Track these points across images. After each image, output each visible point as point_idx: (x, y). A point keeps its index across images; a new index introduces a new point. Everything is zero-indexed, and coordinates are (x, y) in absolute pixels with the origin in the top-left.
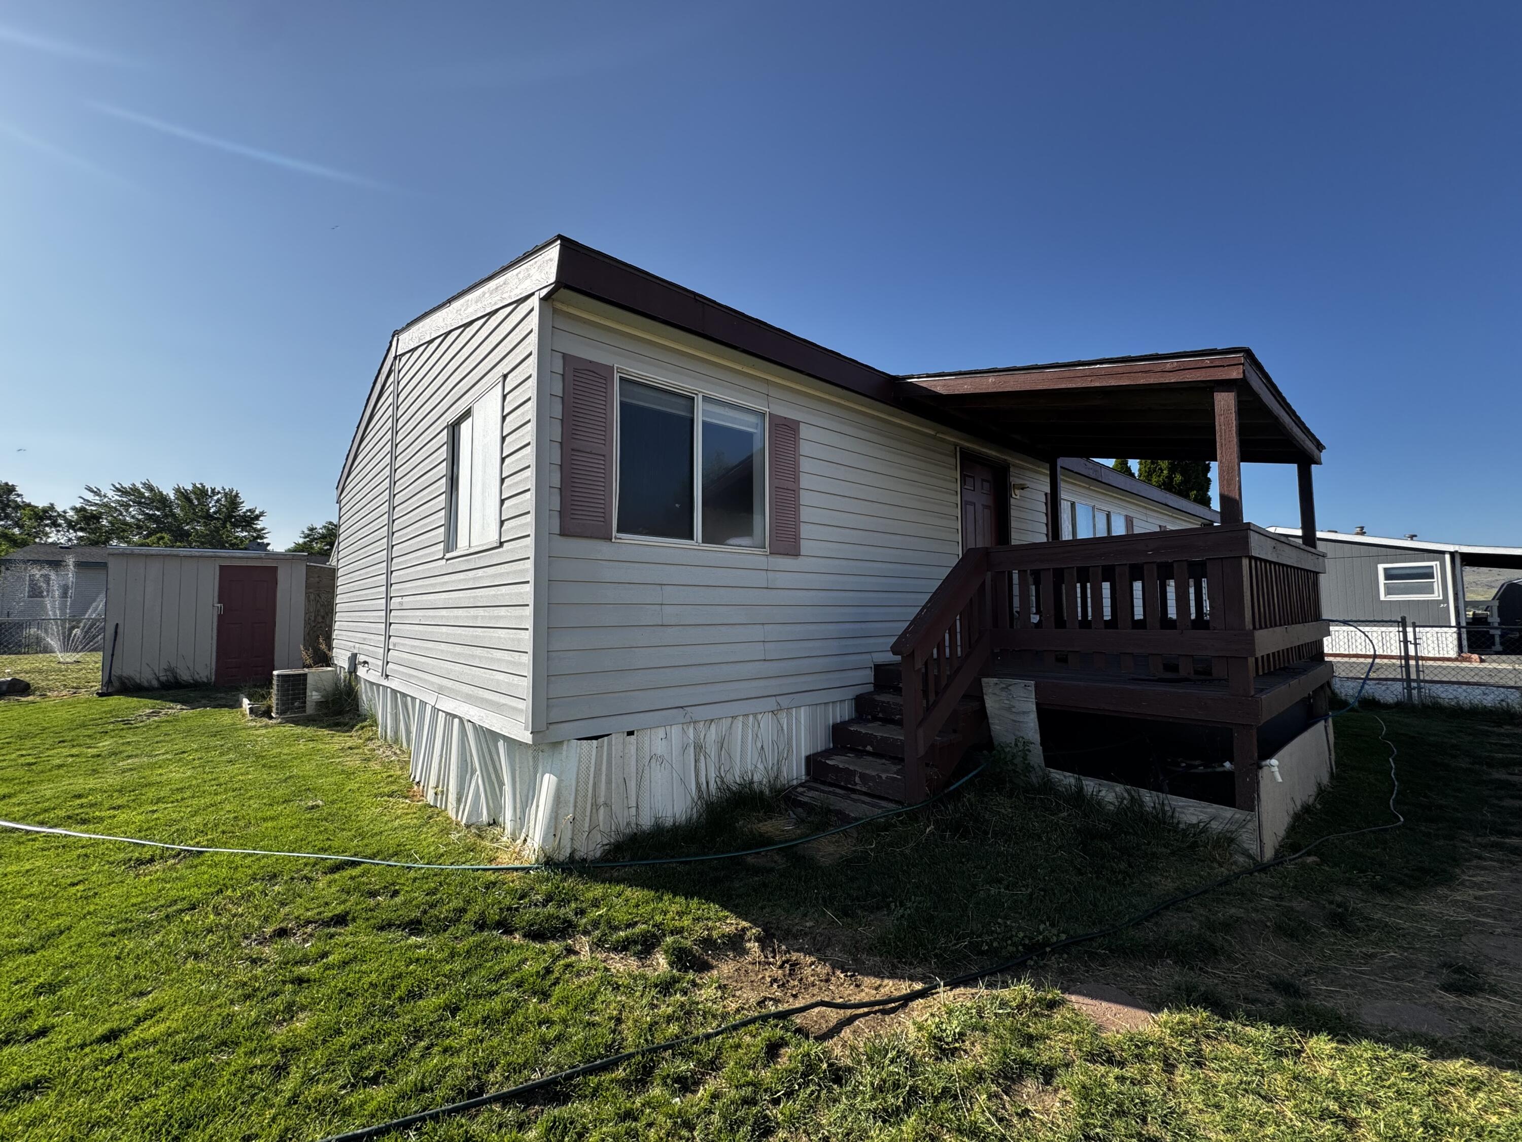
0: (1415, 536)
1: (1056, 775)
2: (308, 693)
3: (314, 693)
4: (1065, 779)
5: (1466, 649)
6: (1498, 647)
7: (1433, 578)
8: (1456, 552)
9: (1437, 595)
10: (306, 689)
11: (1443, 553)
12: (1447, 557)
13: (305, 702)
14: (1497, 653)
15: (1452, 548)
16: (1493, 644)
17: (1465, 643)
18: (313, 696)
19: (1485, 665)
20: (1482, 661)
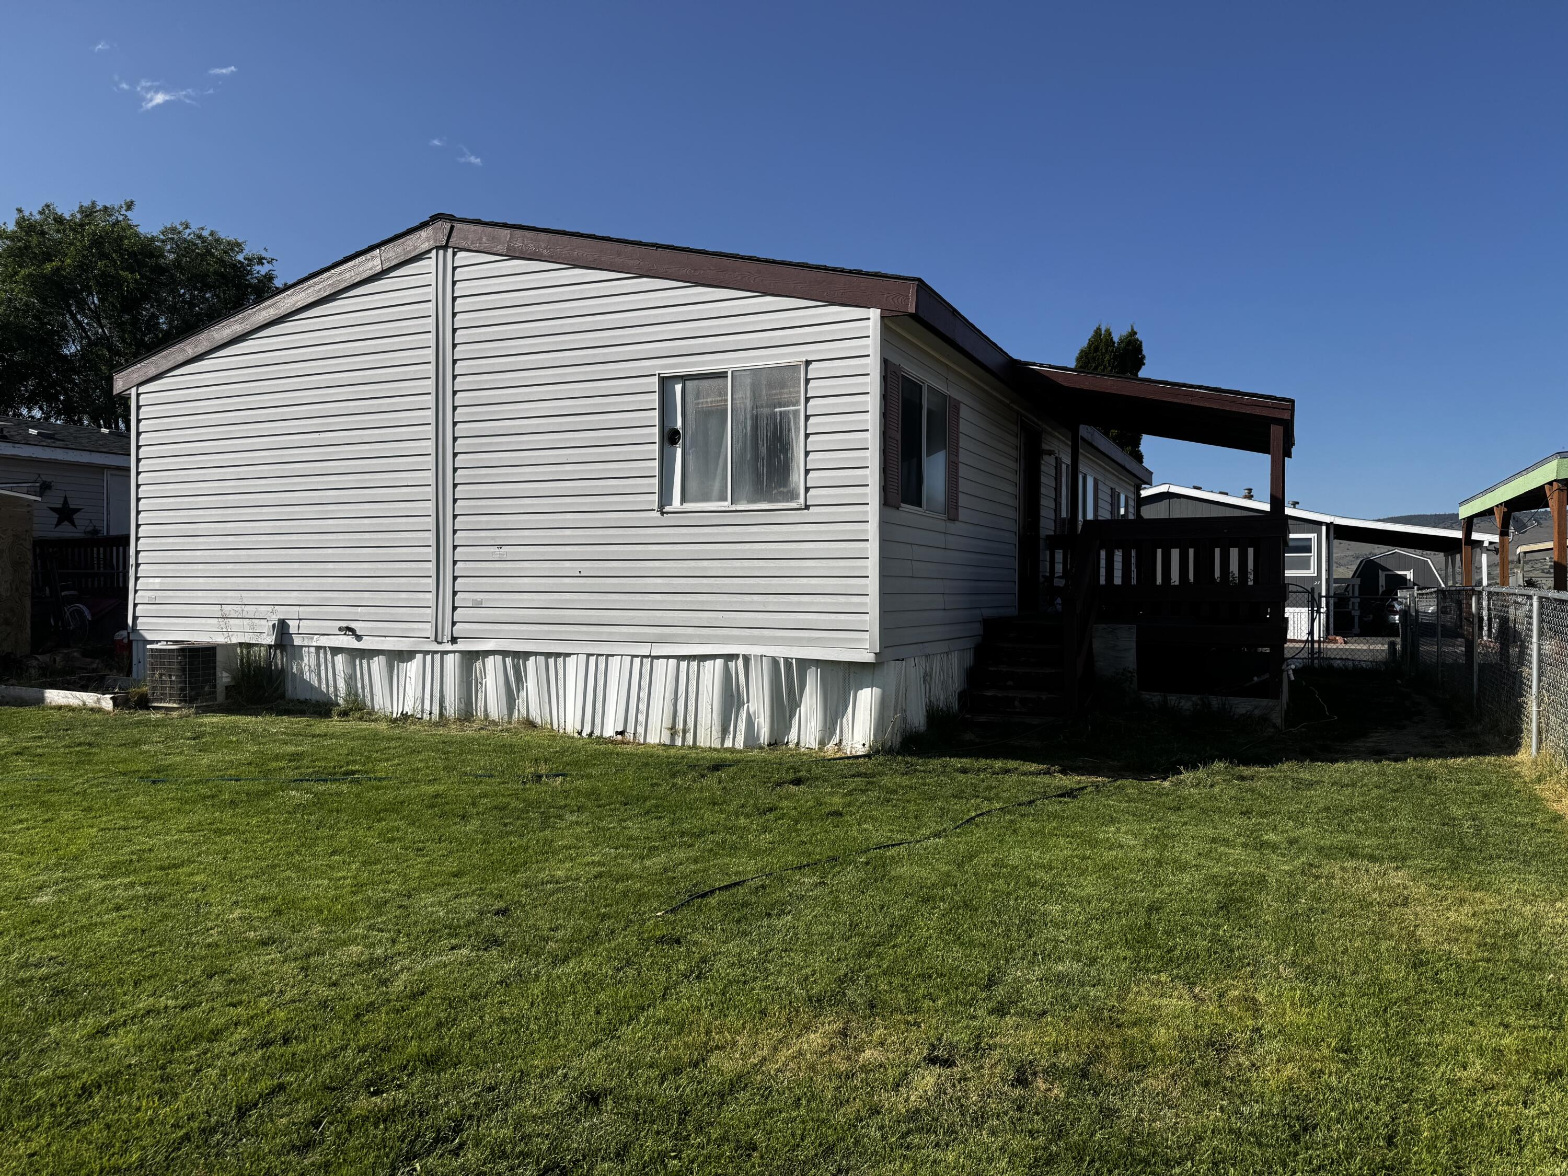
0: (1298, 503)
1: (1146, 695)
2: (218, 674)
3: (225, 674)
4: (1156, 698)
5: (1332, 631)
6: (1357, 629)
7: (1309, 550)
8: (1332, 523)
9: (1312, 572)
10: (215, 669)
11: (1320, 523)
12: (1324, 528)
13: (215, 686)
14: (1356, 635)
15: (1327, 519)
16: (1353, 626)
17: (1332, 626)
18: (224, 678)
19: (1347, 647)
20: (1346, 643)
